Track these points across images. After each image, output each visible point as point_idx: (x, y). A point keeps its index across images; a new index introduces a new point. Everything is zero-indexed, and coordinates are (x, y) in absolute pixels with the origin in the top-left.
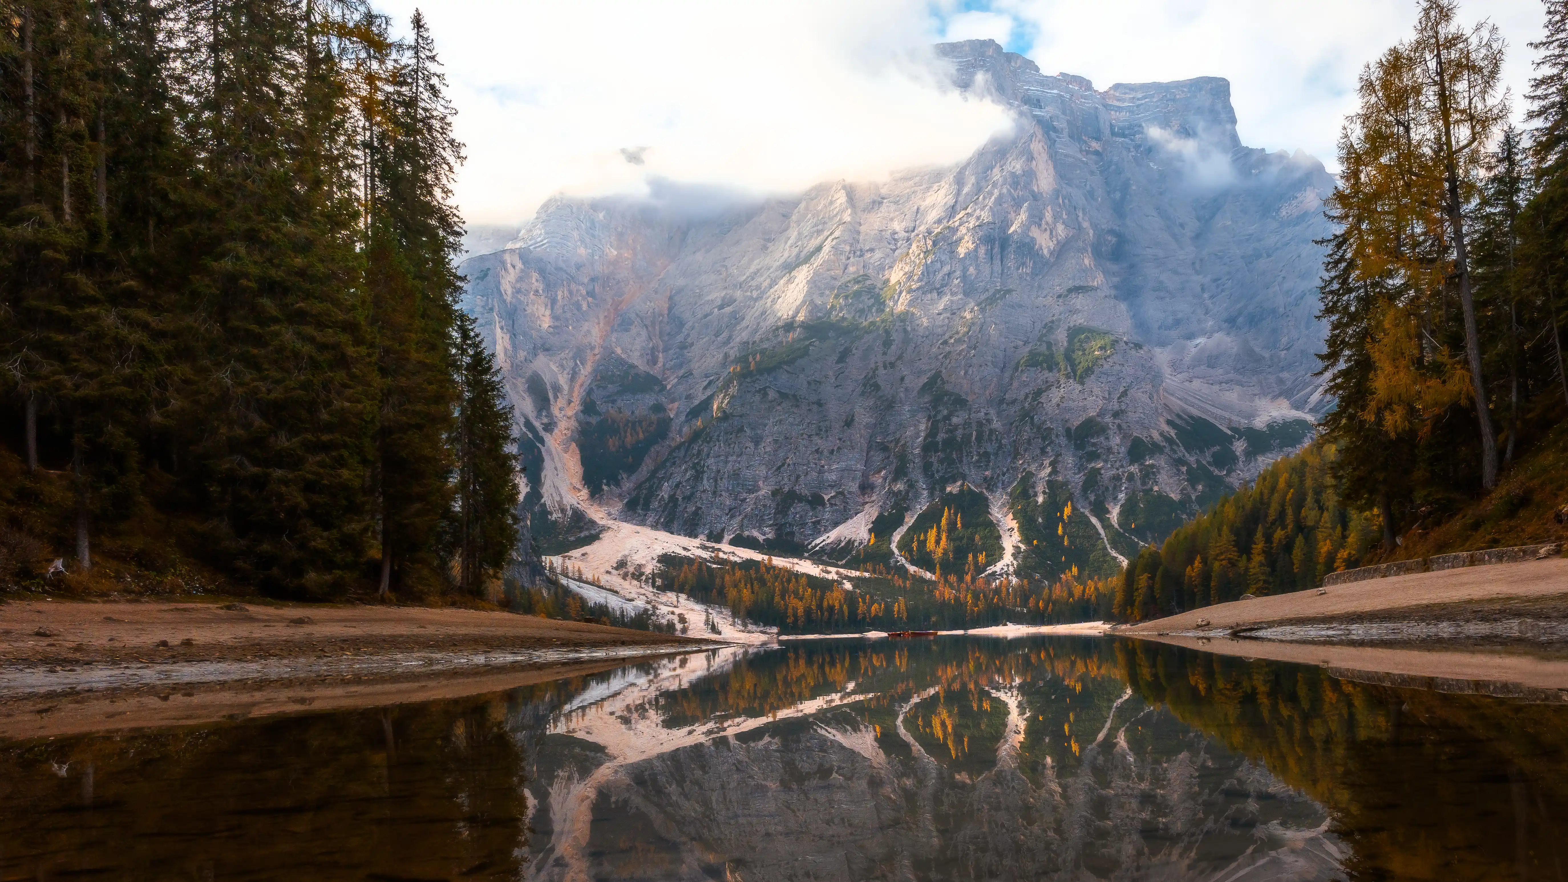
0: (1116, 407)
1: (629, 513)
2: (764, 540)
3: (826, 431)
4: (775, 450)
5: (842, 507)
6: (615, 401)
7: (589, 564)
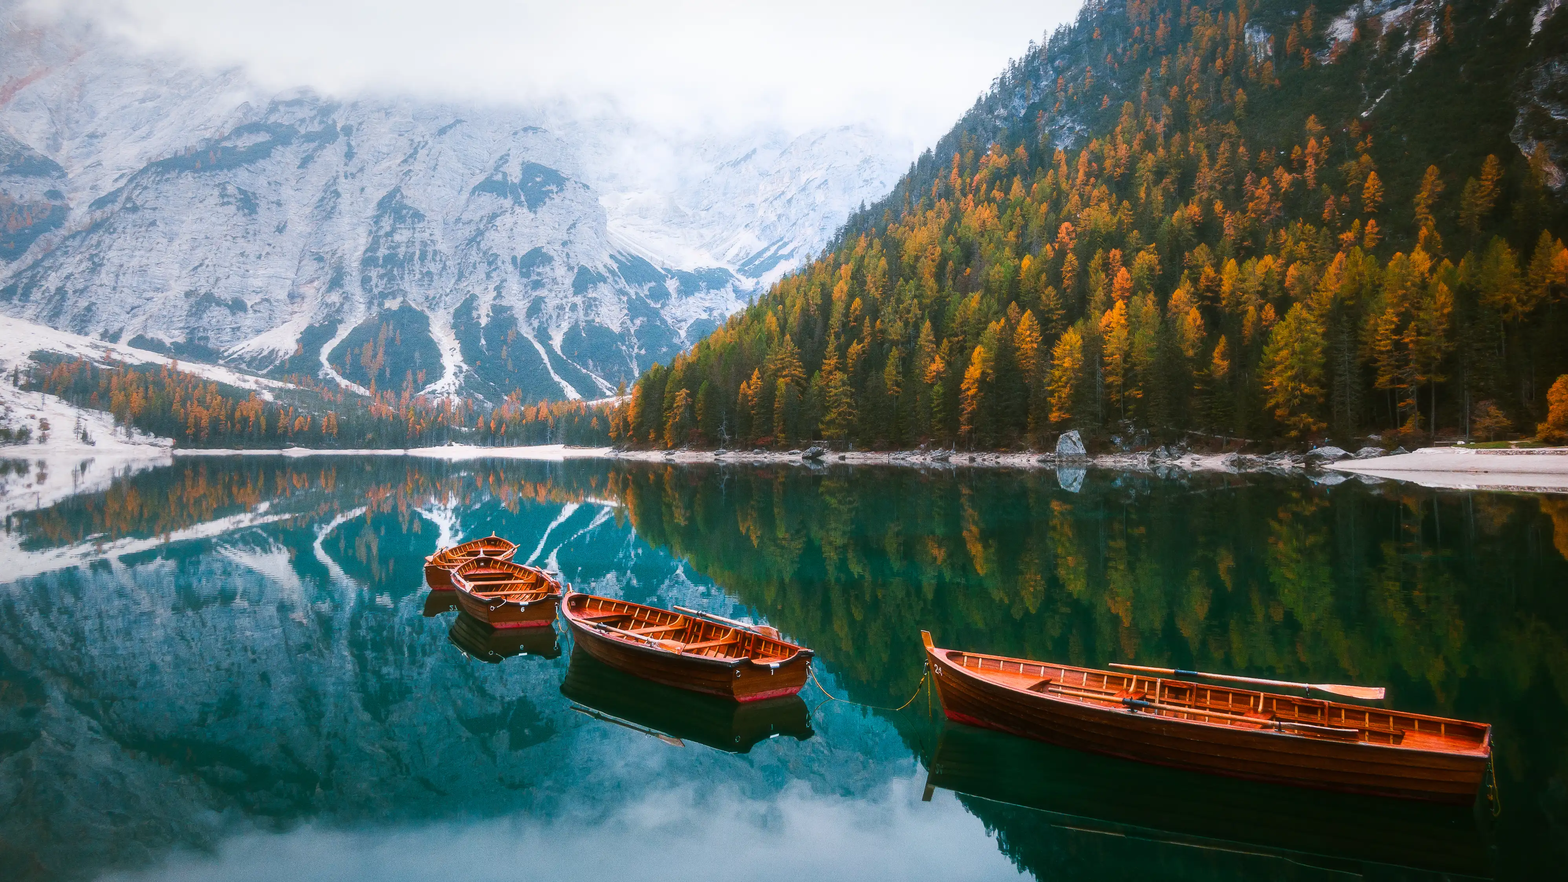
0: (565, 237)
2: (172, 344)
3: (255, 234)
4: (193, 249)
5: (267, 314)
6: (1, 181)
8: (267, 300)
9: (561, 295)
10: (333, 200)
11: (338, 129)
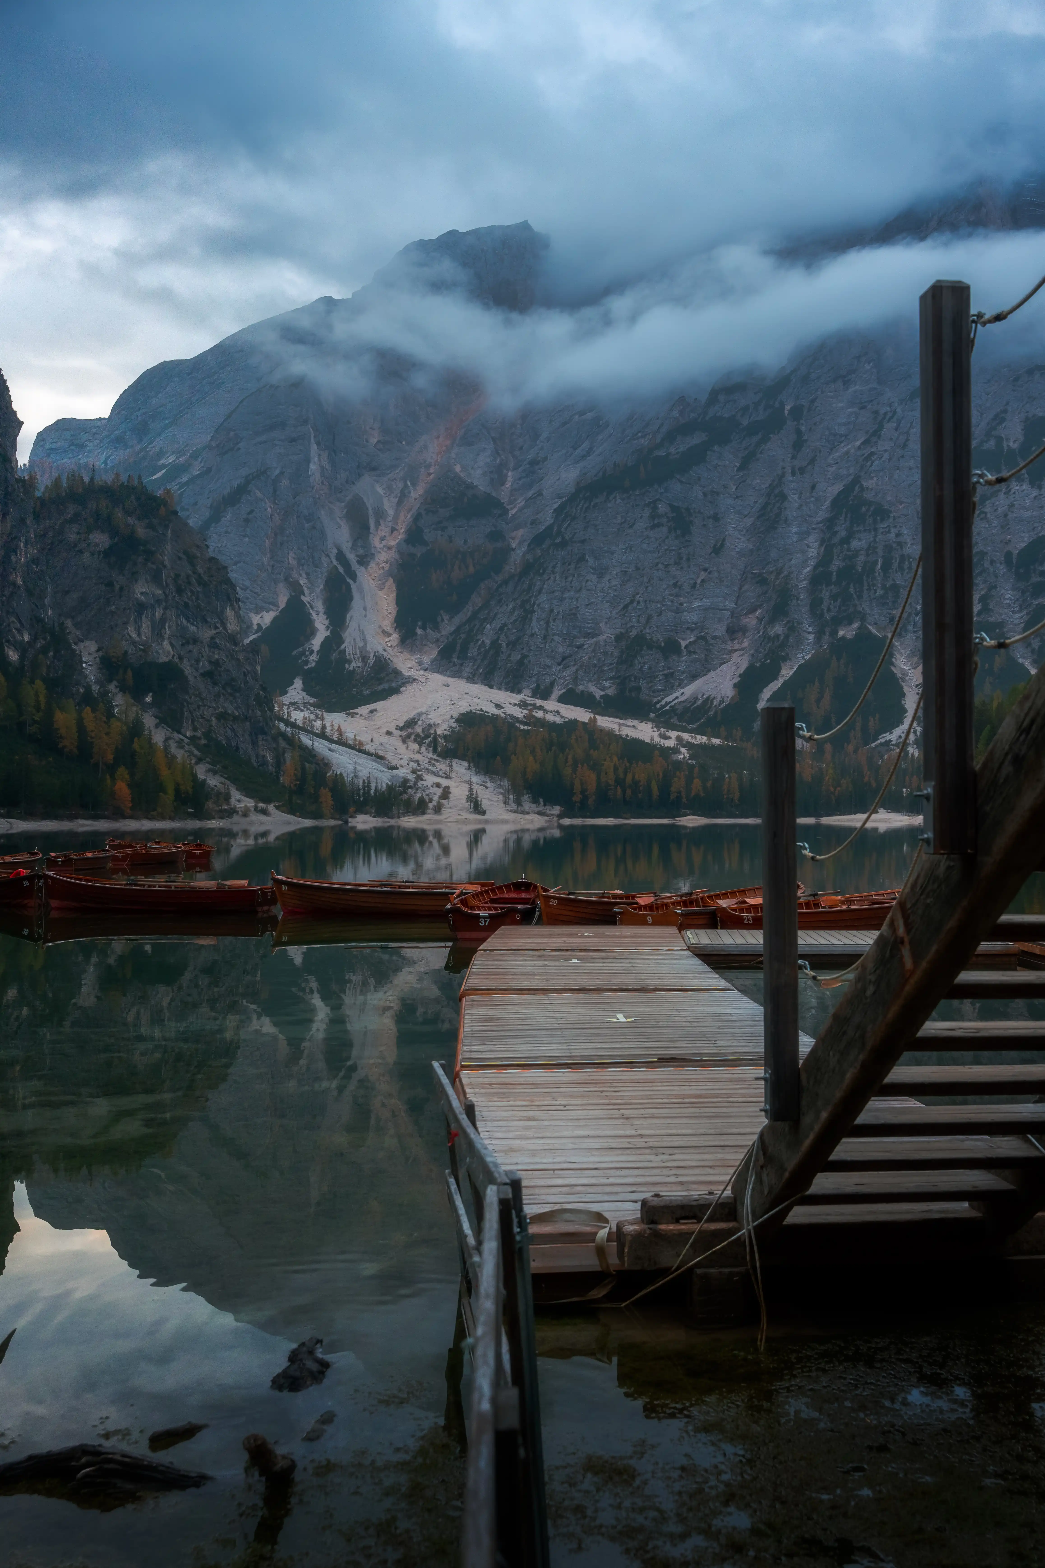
1: (443, 662)
2: (601, 697)
3: (688, 560)
4: (624, 583)
5: (703, 655)
6: (446, 527)
7: (373, 723)
8: (703, 638)
10: (778, 505)
11: (786, 412)
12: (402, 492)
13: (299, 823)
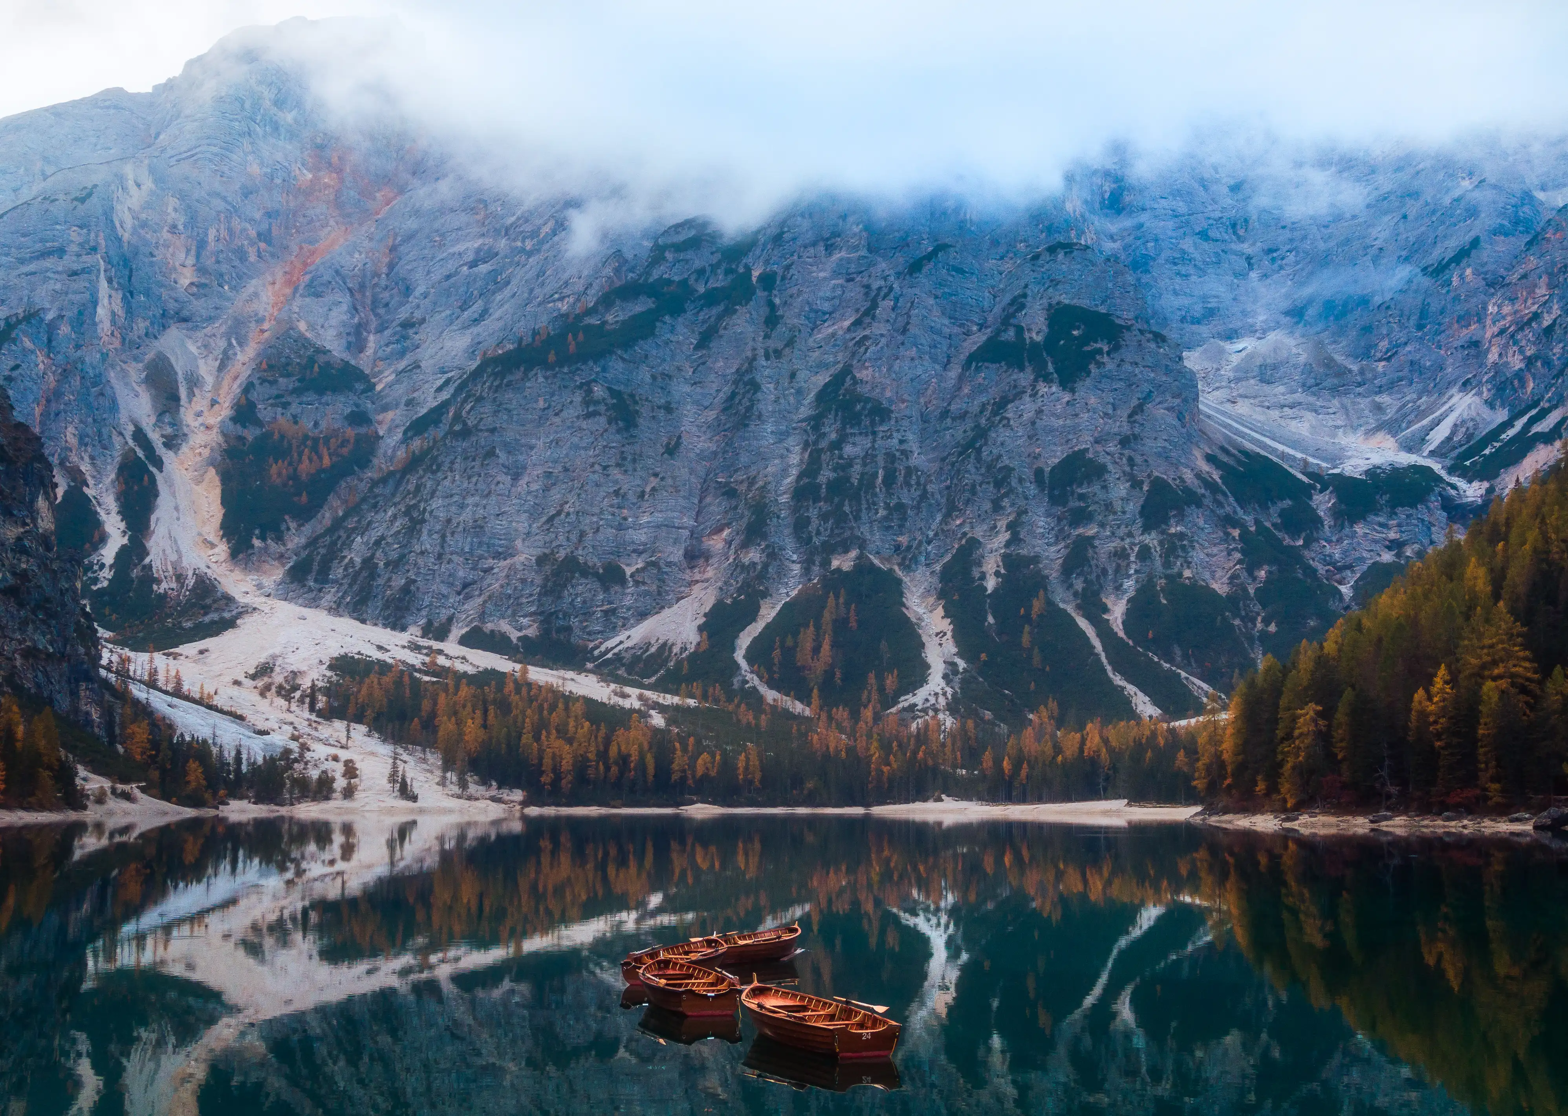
0: (1126, 430)
1: (293, 586)
2: (519, 639)
3: (634, 461)
4: (546, 489)
5: (654, 587)
6: (289, 404)
7: (205, 668)
8: (654, 564)
9: (1123, 530)
10: (749, 396)
11: (754, 279)
12: (225, 352)
13: (179, 813)
